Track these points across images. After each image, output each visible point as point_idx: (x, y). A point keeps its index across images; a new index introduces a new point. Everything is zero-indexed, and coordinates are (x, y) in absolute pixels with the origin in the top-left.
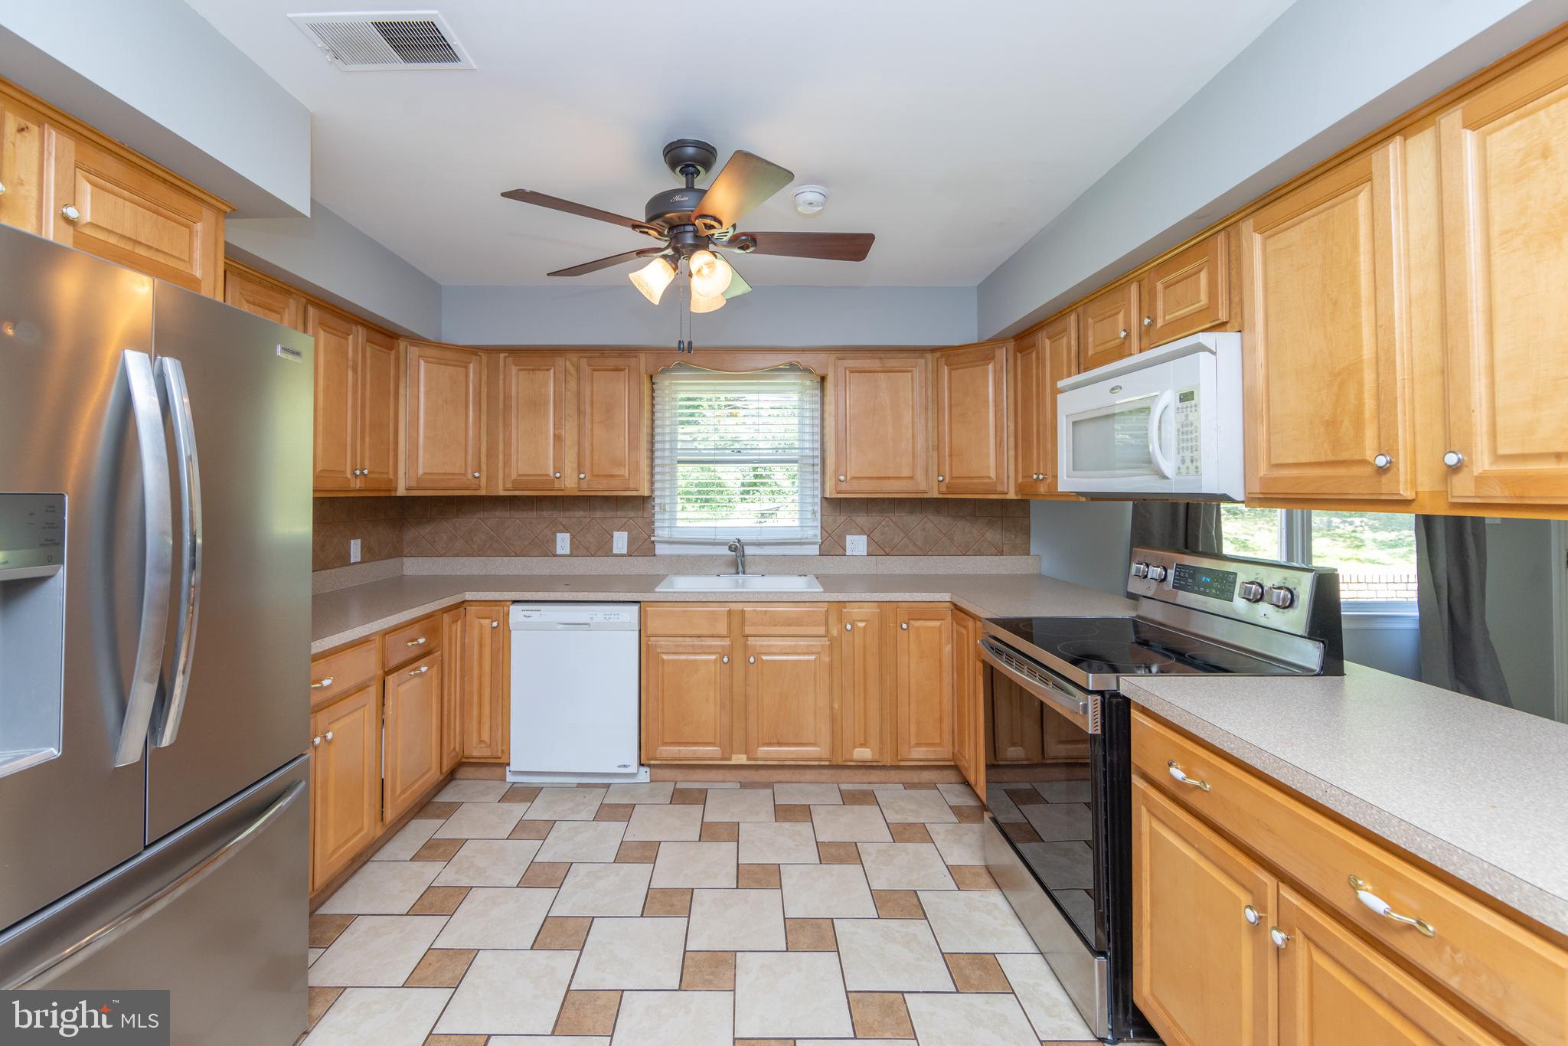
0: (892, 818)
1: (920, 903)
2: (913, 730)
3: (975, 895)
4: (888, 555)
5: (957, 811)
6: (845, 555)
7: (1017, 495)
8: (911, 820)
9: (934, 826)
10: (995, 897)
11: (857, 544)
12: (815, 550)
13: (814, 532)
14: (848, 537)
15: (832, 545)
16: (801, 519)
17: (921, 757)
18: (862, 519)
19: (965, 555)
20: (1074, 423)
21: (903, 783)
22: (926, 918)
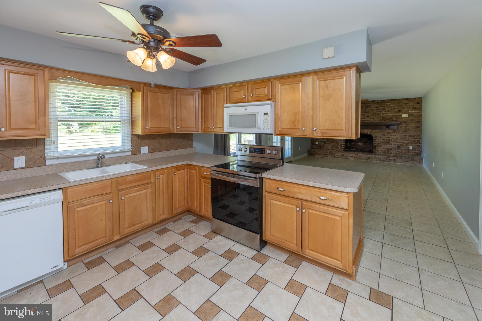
0: (179, 232)
1: (205, 248)
2: (177, 203)
3: (215, 239)
4: (155, 152)
5: (192, 222)
6: (141, 154)
7: (202, 131)
8: (184, 230)
9: (191, 228)
10: (219, 237)
11: (144, 150)
12: (129, 153)
13: (128, 147)
14: (141, 147)
15: (135, 151)
16: (122, 143)
17: (180, 211)
18: (147, 142)
19: (177, 149)
20: (230, 115)
21: (172, 222)
22: (210, 251)
